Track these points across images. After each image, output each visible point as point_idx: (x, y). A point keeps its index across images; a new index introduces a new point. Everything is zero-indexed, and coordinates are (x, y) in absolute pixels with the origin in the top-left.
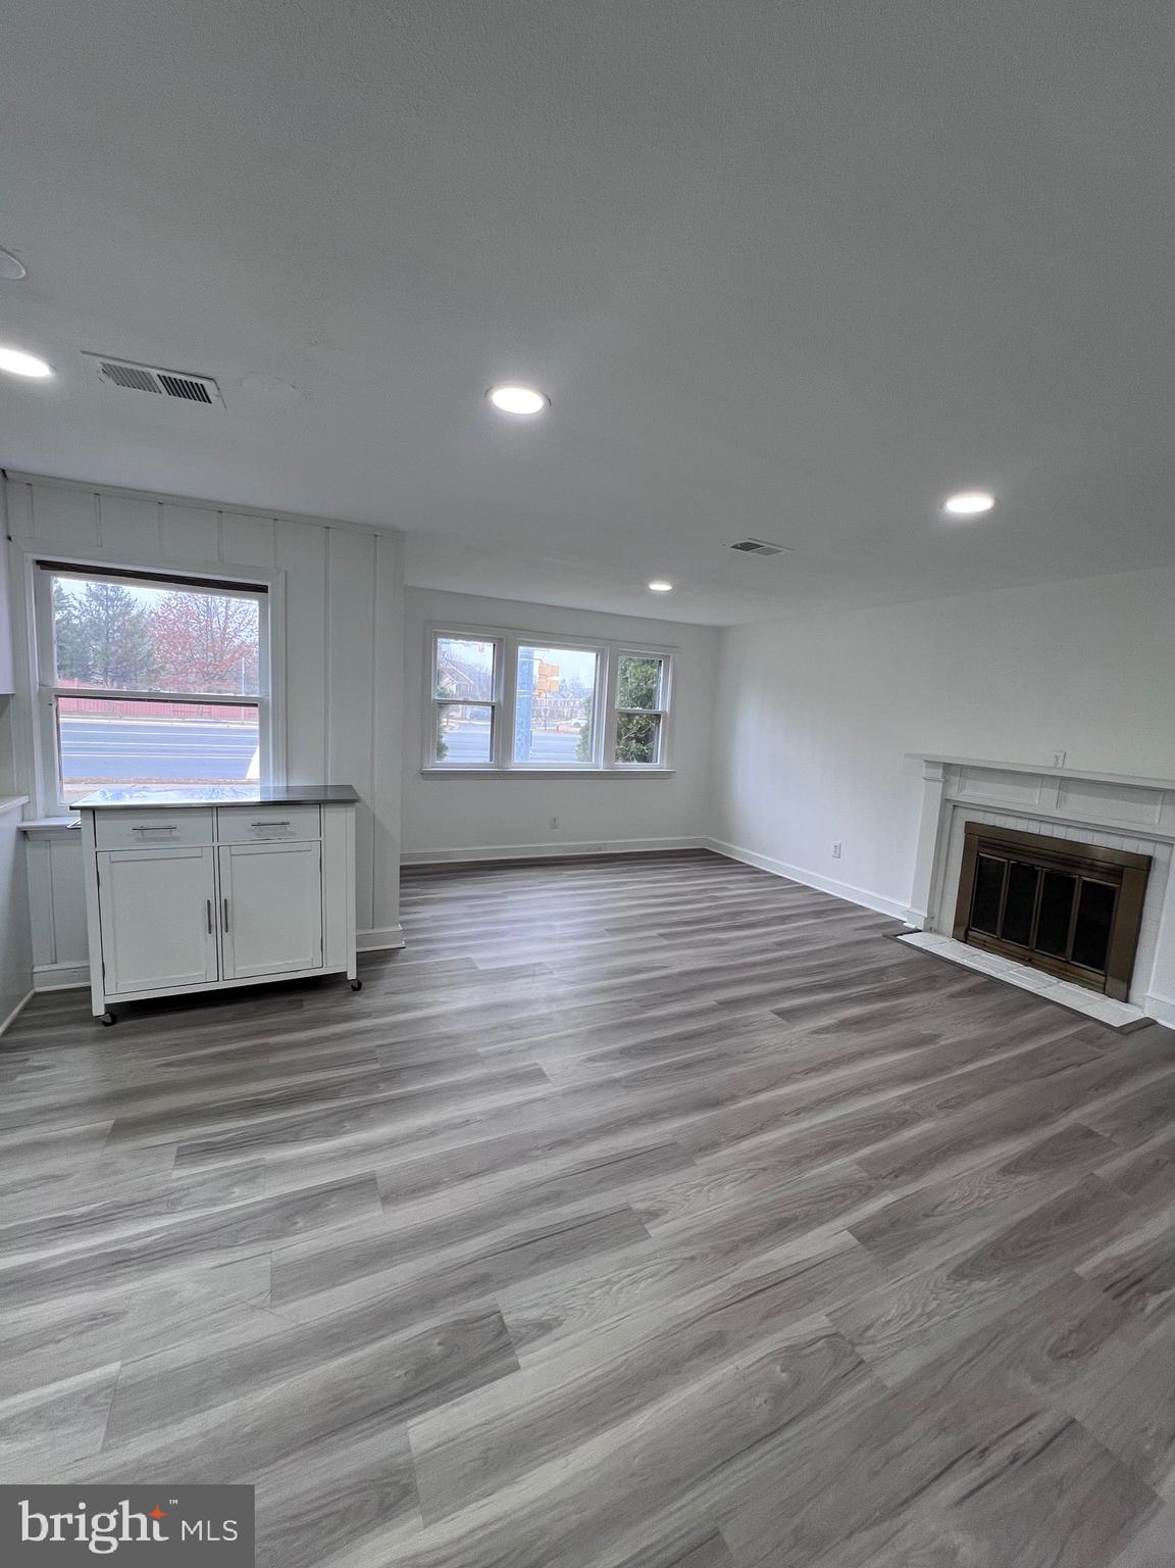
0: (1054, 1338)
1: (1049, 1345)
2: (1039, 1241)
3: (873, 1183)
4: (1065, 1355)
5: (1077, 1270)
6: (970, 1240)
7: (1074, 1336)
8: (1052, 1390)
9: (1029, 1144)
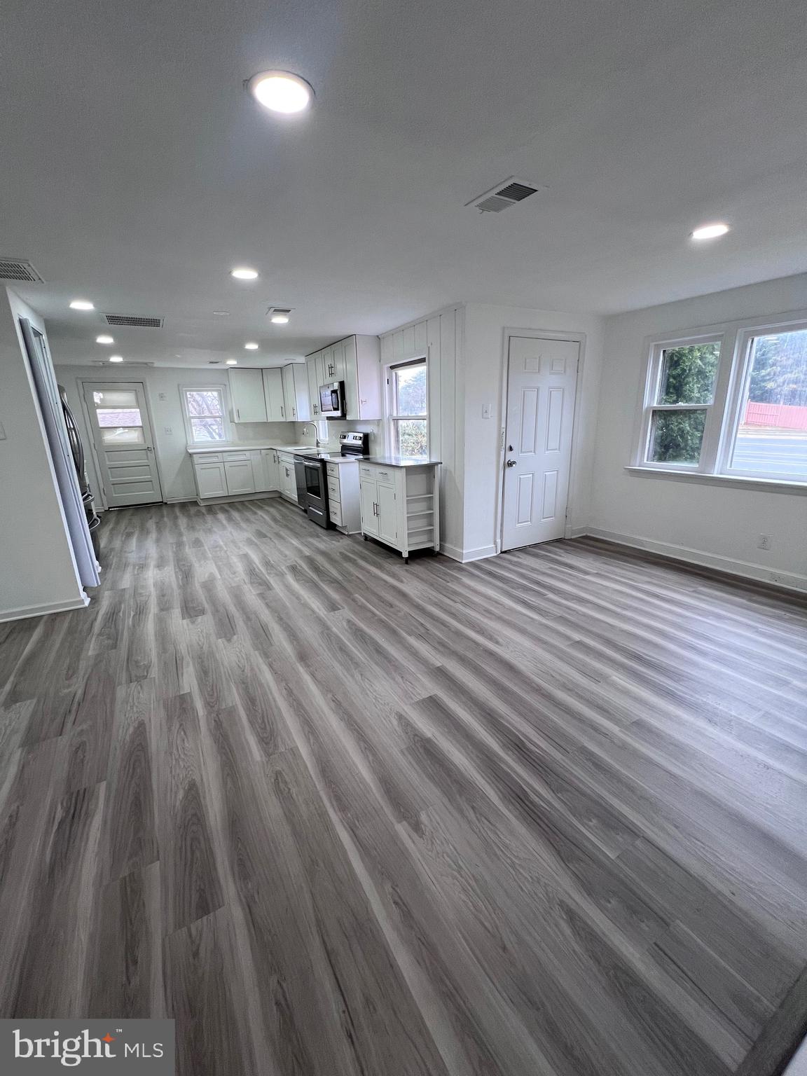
0: (88, 748)
1: (88, 744)
2: (133, 774)
3: (216, 708)
4: (79, 748)
5: (105, 783)
6: (156, 742)
7: (82, 757)
8: (74, 735)
9: (212, 823)
